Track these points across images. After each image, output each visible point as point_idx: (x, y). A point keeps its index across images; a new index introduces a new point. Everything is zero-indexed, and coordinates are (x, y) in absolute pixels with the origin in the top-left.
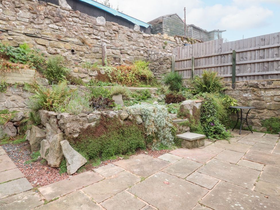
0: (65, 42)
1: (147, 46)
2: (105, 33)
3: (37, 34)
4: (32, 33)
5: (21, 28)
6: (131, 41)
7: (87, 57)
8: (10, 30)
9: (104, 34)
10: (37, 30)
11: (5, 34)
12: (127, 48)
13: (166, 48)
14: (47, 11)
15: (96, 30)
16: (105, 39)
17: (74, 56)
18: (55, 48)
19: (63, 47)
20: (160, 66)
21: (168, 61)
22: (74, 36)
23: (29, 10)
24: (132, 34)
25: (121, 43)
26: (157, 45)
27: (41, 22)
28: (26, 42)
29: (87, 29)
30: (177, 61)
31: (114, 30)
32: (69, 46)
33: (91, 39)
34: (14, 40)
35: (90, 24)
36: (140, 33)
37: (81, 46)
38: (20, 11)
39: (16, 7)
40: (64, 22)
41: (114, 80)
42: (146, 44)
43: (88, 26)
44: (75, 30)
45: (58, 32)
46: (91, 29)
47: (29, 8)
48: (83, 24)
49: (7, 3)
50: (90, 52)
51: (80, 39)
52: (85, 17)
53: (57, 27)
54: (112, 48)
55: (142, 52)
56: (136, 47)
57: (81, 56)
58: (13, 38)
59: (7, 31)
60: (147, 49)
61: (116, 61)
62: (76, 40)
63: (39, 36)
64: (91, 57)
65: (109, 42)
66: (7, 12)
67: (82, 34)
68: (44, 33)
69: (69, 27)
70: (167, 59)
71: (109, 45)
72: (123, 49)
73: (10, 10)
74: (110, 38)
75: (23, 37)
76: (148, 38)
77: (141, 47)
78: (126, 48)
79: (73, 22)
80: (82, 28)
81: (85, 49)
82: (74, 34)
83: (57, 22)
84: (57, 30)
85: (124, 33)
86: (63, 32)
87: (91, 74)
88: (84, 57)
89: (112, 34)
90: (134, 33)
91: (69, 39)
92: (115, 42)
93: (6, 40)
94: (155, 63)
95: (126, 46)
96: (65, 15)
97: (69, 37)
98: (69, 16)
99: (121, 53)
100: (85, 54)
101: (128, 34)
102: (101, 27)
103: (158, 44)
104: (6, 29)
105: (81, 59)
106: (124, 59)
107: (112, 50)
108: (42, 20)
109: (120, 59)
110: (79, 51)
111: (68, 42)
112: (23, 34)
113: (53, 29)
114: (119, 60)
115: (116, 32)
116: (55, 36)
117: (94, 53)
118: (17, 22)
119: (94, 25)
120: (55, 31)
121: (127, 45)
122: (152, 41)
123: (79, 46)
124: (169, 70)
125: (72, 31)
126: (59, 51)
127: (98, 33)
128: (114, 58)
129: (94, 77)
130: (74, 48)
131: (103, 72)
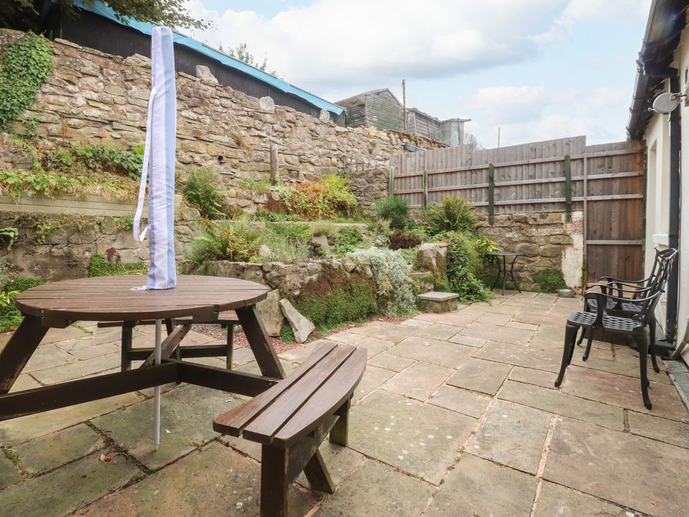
0: (208, 143)
1: (342, 150)
2: (274, 125)
5: (135, 117)
6: (316, 141)
7: (244, 169)
8: (117, 121)
9: (273, 127)
11: (108, 127)
12: (310, 152)
13: (374, 152)
14: (179, 87)
15: (259, 120)
16: (274, 136)
17: (222, 168)
18: (191, 154)
19: (204, 151)
20: (368, 185)
21: (383, 177)
22: (222, 131)
23: (149, 85)
24: (318, 128)
25: (300, 144)
26: (359, 146)
29: (244, 119)
30: (397, 178)
31: (288, 121)
32: (215, 150)
33: (251, 136)
34: (122, 140)
35: (249, 110)
36: (331, 126)
37: (235, 150)
38: (134, 87)
39: (127, 81)
40: (206, 108)
41: (295, 211)
42: (341, 145)
43: (246, 113)
44: (225, 121)
45: (197, 125)
46: (251, 119)
48: (238, 110)
49: (112, 72)
50: (249, 159)
51: (233, 136)
52: (241, 97)
53: (195, 116)
54: (285, 152)
55: (334, 160)
56: (324, 150)
57: (234, 166)
58: (121, 135)
59: (111, 122)
60: (342, 154)
61: (292, 176)
62: (226, 139)
64: (250, 169)
65: (280, 141)
66: (112, 90)
67: (236, 128)
69: (214, 116)
70: (381, 173)
71: (281, 147)
72: (304, 155)
73: (118, 85)
74: (283, 134)
75: (138, 133)
76: (344, 135)
77: (333, 150)
78: (308, 152)
79: (221, 107)
80: (236, 117)
81: (240, 155)
82: (223, 128)
83: (195, 107)
84: (195, 120)
85: (305, 126)
86: (205, 124)
87: (257, 200)
88: (239, 168)
89: (286, 127)
90: (320, 125)
91: (214, 137)
92: (290, 142)
93: (109, 138)
94: (358, 179)
95: (309, 149)
96: (208, 94)
97: (215, 134)
98: (214, 96)
99: (300, 162)
100: (242, 164)
101: (312, 128)
102: (267, 115)
103: (361, 146)
104: (110, 119)
105: (234, 173)
106: (305, 173)
107: (286, 156)
109: (298, 171)
110: (231, 158)
111: (212, 142)
112: (138, 128)
113: (189, 118)
114: (296, 174)
115: (292, 125)
116: (191, 131)
117: (255, 161)
118: (129, 107)
119: (256, 113)
120: (190, 123)
121: (310, 147)
122: (350, 141)
123: (232, 149)
124: (385, 193)
125: (220, 122)
126: (197, 158)
127: (263, 125)
128: (289, 170)
129: (261, 206)
130: (222, 153)
131: (276, 197)
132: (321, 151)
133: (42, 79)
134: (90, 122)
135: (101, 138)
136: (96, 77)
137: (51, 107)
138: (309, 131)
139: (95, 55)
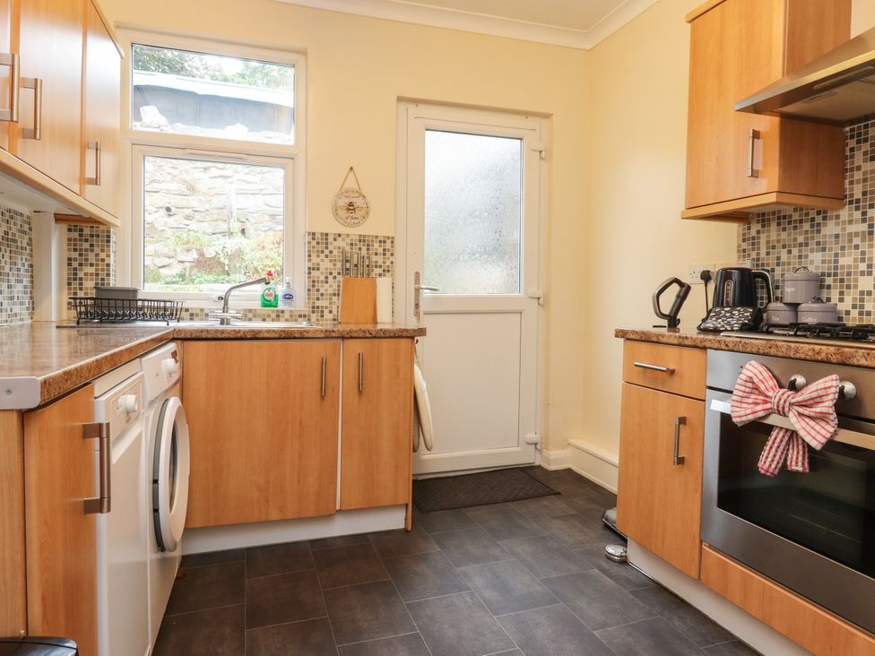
0: (152, 194)
7: (201, 219)
17: (171, 221)
22: (169, 177)
32: (161, 200)
37: (186, 197)
50: (207, 206)
51: (184, 182)
54: (264, 192)
57: (188, 218)
61: (278, 223)
64: (209, 219)
67: (187, 171)
69: (158, 162)
71: (256, 186)
81: (194, 203)
82: (169, 173)
87: (183, 258)
88: (195, 220)
91: (159, 186)
92: (272, 178)
97: (160, 182)
100: (197, 213)
105: (188, 225)
110: (182, 208)
111: (157, 192)
117: (217, 209)
123: (182, 197)
125: (165, 167)
128: (270, 215)
129: (188, 265)
130: (170, 203)
131: (209, 253)
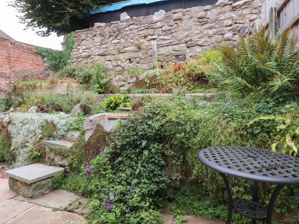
0: (124, 53)
1: (241, 22)
2: (162, 28)
3: (105, 53)
4: (102, 53)
5: (96, 51)
6: (206, 25)
7: (143, 63)
8: (91, 55)
9: (162, 30)
10: (104, 49)
11: (89, 58)
12: (198, 36)
14: (111, 29)
15: (151, 29)
16: (163, 35)
17: (131, 65)
18: (117, 61)
19: (122, 58)
22: (130, 44)
23: (100, 34)
24: (209, 13)
25: (187, 33)
27: (107, 41)
28: (100, 61)
29: (143, 32)
31: (175, 20)
32: (127, 56)
33: (147, 41)
34: (93, 62)
35: (145, 25)
37: (137, 53)
38: (96, 38)
39: (94, 36)
40: (122, 35)
42: (239, 18)
43: (143, 28)
44: (131, 38)
46: (147, 30)
47: (100, 33)
48: (138, 28)
49: (89, 35)
50: (146, 56)
51: (136, 45)
52: (139, 20)
53: (117, 41)
54: (172, 44)
55: (229, 35)
56: (215, 30)
57: (138, 63)
58: (93, 60)
59: (90, 56)
60: (241, 25)
61: (180, 60)
63: (107, 54)
64: (147, 62)
65: (169, 37)
66: (89, 43)
67: (137, 40)
68: (109, 50)
69: (126, 38)
71: (168, 41)
72: (191, 40)
73: (91, 40)
74: (170, 31)
75: (98, 58)
76: (243, 7)
77: (227, 26)
78: (195, 38)
79: (129, 31)
80: (137, 33)
81: (140, 55)
82: (130, 42)
83: (117, 36)
84: (117, 43)
85: (191, 18)
86: (122, 43)
87: (130, 81)
88: (141, 63)
89: (173, 26)
90: (212, 9)
91: (126, 49)
92: (177, 35)
93: (90, 63)
95: (196, 34)
96: (123, 27)
97: (127, 47)
98: (125, 27)
99: (188, 47)
100: (141, 60)
101: (199, 16)
102: (158, 23)
105: (138, 66)
106: (191, 55)
107: (173, 46)
108: (107, 39)
109: (185, 55)
110: (135, 58)
111: (126, 52)
112: (97, 55)
113: (115, 44)
114: (183, 57)
115: (179, 21)
116: (116, 49)
117: (150, 56)
118: (94, 48)
119: (150, 25)
120: (116, 46)
121: (197, 32)
122: (255, 8)
123: (136, 53)
125: (129, 40)
126: (119, 62)
127: (155, 31)
128: (176, 56)
129: (132, 84)
130: (130, 56)
131: (141, 77)
132: (211, 32)
133: (71, 47)
134: (84, 58)
135: (88, 63)
136: (85, 39)
137: (74, 56)
138: (197, 20)
139: (85, 31)
